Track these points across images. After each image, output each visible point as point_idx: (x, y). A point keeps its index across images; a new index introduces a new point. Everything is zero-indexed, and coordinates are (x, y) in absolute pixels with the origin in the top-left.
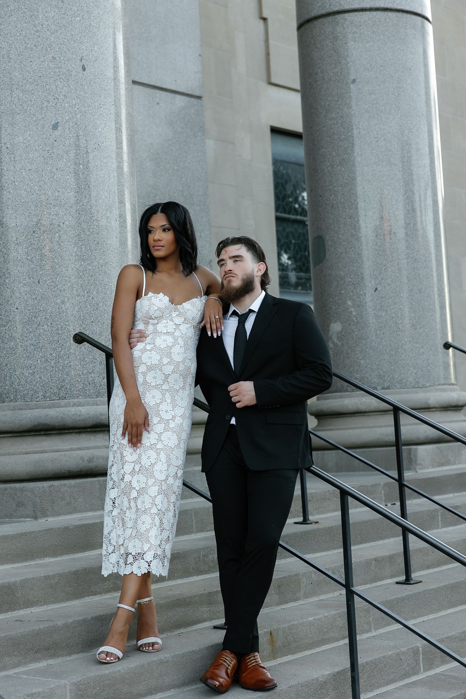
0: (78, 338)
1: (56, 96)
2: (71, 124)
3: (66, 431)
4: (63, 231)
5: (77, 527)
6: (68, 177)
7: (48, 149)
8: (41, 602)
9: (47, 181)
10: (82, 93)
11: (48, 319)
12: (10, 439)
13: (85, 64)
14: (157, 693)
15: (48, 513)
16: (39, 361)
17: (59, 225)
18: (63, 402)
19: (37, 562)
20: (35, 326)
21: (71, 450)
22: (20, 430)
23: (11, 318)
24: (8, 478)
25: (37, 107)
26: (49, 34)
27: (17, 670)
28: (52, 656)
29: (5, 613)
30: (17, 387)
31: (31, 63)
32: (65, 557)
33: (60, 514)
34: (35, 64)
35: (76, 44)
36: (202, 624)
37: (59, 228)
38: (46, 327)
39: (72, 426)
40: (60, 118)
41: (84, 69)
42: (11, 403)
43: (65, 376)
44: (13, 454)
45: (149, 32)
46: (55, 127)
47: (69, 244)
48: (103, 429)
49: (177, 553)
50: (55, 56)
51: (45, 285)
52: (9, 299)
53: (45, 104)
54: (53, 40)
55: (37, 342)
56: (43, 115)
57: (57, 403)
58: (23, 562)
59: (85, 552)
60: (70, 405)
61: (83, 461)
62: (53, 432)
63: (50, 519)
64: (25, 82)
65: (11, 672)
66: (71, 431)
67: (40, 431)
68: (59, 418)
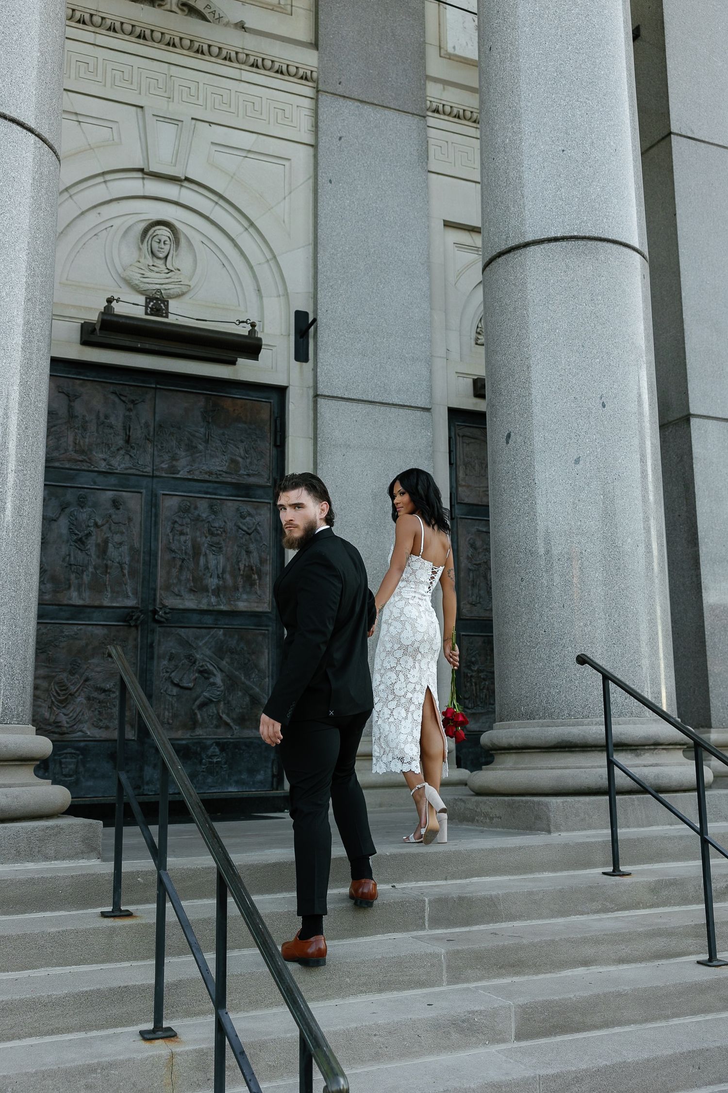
0: (580, 659)
1: (578, 432)
2: (592, 458)
3: (589, 749)
4: (585, 558)
5: (578, 844)
6: (590, 508)
7: (570, 482)
8: (524, 916)
9: (570, 511)
10: (602, 428)
11: (572, 641)
12: (540, 754)
13: (605, 401)
14: (614, 1027)
15: (562, 828)
16: (564, 681)
17: (581, 553)
18: (586, 721)
19: (535, 876)
20: (561, 648)
21: (592, 767)
22: (546, 746)
23: (540, 641)
24: (534, 792)
25: (561, 444)
26: (571, 377)
27: (479, 984)
28: (517, 974)
29: (486, 924)
30: (545, 705)
31: (555, 405)
32: (565, 873)
33: (574, 830)
34: (558, 405)
35: (595, 384)
36: (687, 957)
37: (581, 556)
38: (570, 648)
39: (593, 744)
40: (582, 453)
41: (604, 406)
42: (540, 720)
43: (588, 696)
44: (540, 769)
45: (722, 370)
46: (577, 461)
47: (591, 570)
48: (625, 748)
49: (674, 879)
50: (577, 397)
51: (569, 609)
52: (538, 622)
53: (568, 441)
54: (574, 382)
55: (563, 662)
56: (566, 451)
57: (581, 722)
58: (521, 874)
59: (586, 869)
60: (592, 724)
61: (602, 778)
62: (577, 749)
63: (563, 834)
64: (550, 422)
65: (472, 985)
66: (593, 749)
67: (564, 747)
68: (581, 736)
